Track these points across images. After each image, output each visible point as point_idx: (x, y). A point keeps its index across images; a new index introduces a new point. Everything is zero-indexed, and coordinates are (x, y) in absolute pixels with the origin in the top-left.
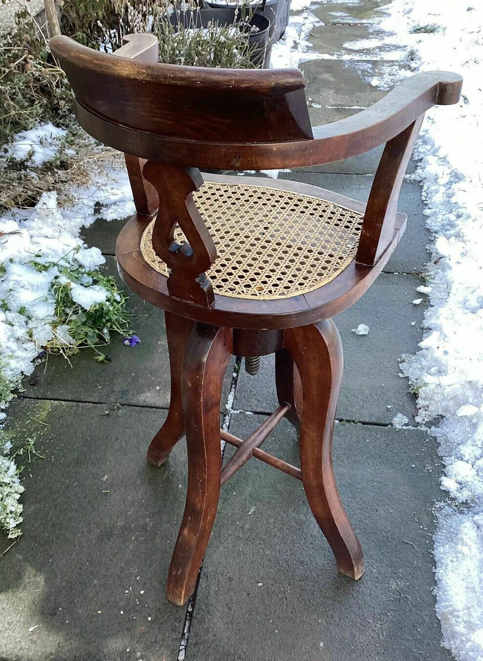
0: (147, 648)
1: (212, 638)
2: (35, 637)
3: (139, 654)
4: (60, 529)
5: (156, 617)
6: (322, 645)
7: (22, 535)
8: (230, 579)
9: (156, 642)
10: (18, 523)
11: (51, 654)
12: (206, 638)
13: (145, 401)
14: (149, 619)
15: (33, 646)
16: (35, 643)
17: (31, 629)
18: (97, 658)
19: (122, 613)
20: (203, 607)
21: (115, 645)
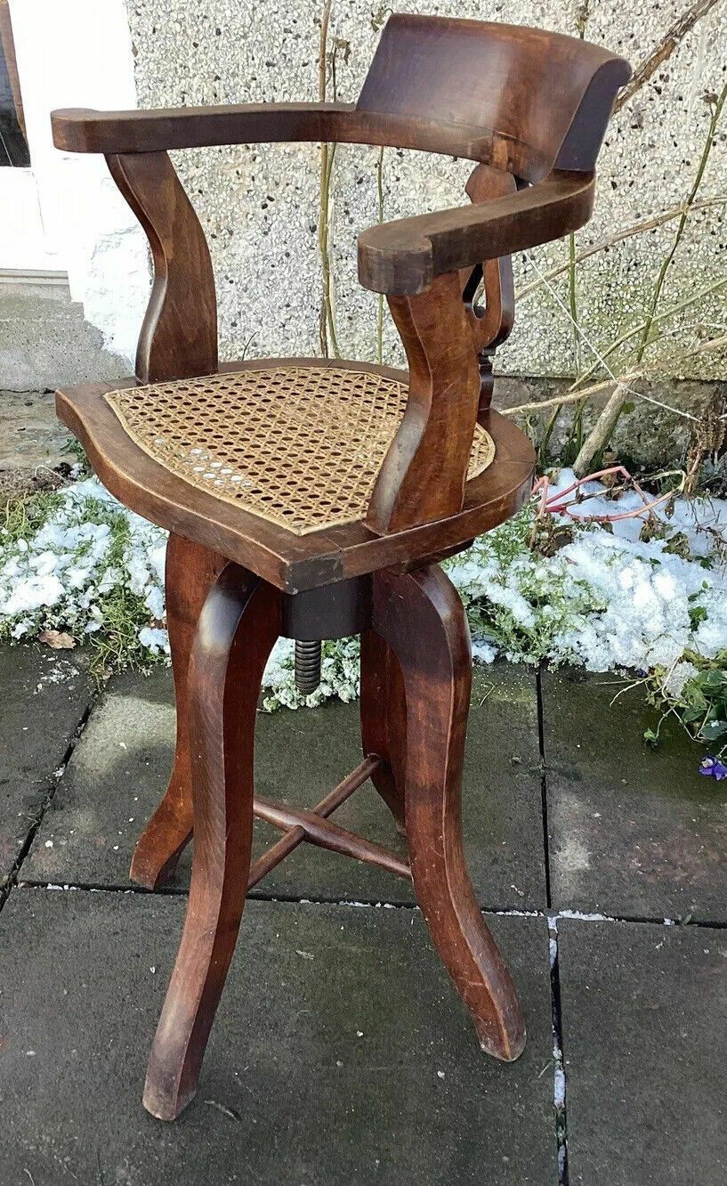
0: (71, 850)
1: (70, 916)
2: (111, 748)
3: (64, 843)
4: (279, 746)
5: (118, 855)
6: (31, 1053)
7: (269, 714)
9: (79, 858)
10: (289, 705)
11: (83, 765)
12: (72, 909)
14: (116, 848)
15: (98, 749)
16: (102, 750)
17: (122, 744)
18: (67, 806)
19: (131, 820)
20: (124, 902)
21: (83, 820)
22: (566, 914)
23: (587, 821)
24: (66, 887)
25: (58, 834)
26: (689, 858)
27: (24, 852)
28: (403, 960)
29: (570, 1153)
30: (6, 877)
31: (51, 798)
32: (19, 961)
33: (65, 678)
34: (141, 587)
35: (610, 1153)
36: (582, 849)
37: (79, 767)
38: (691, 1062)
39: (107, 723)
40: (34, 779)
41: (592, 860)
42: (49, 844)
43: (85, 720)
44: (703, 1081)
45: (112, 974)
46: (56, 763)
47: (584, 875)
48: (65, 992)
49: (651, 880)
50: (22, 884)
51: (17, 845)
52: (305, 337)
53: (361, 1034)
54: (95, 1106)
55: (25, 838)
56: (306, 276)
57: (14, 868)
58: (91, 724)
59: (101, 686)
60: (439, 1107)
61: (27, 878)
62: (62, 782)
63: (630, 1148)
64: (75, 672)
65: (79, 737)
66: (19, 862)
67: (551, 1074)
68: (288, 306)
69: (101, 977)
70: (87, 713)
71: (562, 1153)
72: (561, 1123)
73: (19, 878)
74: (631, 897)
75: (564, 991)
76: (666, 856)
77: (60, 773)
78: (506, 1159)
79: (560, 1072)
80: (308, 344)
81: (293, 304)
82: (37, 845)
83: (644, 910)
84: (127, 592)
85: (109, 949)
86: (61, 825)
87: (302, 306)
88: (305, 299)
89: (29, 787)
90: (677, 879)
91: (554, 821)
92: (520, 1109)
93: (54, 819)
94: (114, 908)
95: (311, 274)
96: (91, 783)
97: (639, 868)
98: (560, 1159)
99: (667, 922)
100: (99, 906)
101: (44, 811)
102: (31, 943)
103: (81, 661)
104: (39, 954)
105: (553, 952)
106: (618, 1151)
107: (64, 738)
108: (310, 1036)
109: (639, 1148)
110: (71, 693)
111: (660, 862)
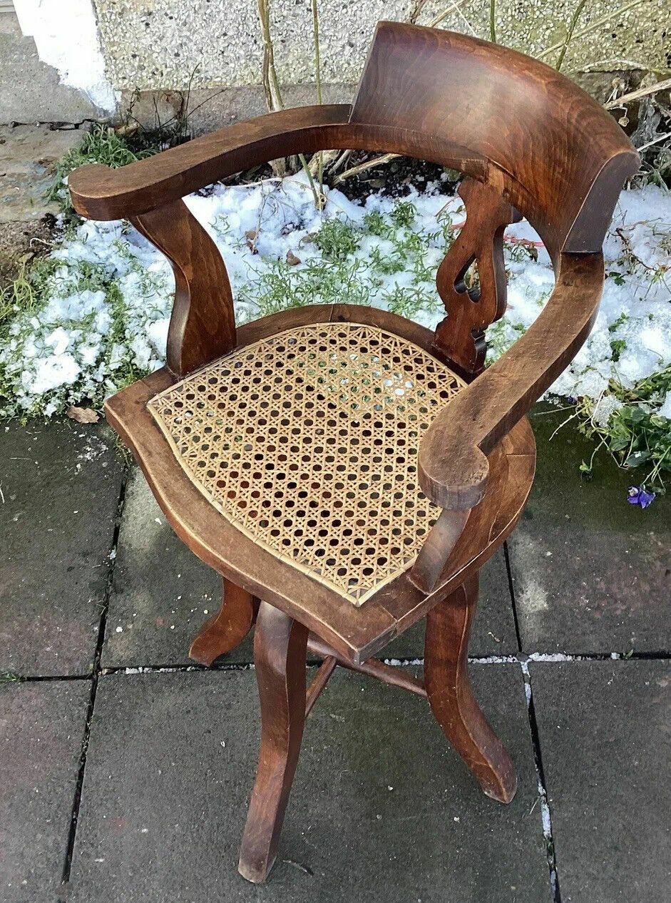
0: (137, 633)
1: (149, 698)
2: (148, 526)
3: (130, 627)
5: (175, 634)
6: (145, 830)
8: (229, 707)
9: (145, 640)
11: (130, 545)
12: (150, 692)
13: (516, 543)
14: (173, 627)
15: (139, 527)
16: (142, 528)
17: (158, 520)
18: (126, 588)
19: (179, 598)
20: (189, 681)
21: (141, 601)
22: (535, 657)
23: (541, 560)
24: (140, 669)
25: (125, 618)
26: (626, 591)
27: (101, 639)
28: (414, 715)
29: (560, 878)
30: (92, 665)
31: (111, 581)
32: (118, 746)
33: (97, 455)
34: (146, 362)
35: (589, 874)
36: (540, 590)
37: (127, 548)
38: (643, 788)
39: (140, 498)
40: (94, 564)
41: (549, 599)
42: (119, 629)
43: (122, 498)
44: (653, 804)
45: (193, 751)
46: (109, 545)
47: (545, 616)
48: (160, 772)
49: (597, 616)
50: (106, 671)
51: (94, 632)
52: (243, 61)
53: (391, 788)
54: (202, 873)
55: (99, 623)
56: (240, 7)
57: (96, 655)
58: (129, 500)
59: (129, 460)
60: (459, 848)
61: (109, 664)
62: (117, 564)
63: (604, 869)
64: (104, 448)
65: (121, 516)
66: (99, 649)
67: (538, 810)
68: (225, 35)
69: (184, 755)
70: (123, 489)
71: (553, 877)
72: (551, 851)
73: (102, 667)
74: (584, 634)
75: (541, 733)
76: (608, 590)
77: (113, 555)
78: (513, 888)
79: (546, 806)
80: (247, 66)
81: (230, 33)
82: (109, 631)
83: (595, 647)
84: (134, 367)
85: (185, 726)
86: (124, 608)
87: (239, 35)
88: (241, 28)
89: (91, 572)
90: (618, 612)
91: (516, 563)
92: (519, 843)
93: (118, 602)
94: (182, 688)
95: (244, 5)
96: (140, 565)
97: (587, 605)
98: (553, 882)
99: (614, 656)
100: (171, 687)
101: (108, 596)
102: (124, 728)
103: (107, 435)
104: (132, 738)
105: (528, 694)
106: (595, 872)
107: (109, 519)
108: (353, 793)
109: (611, 868)
110: (105, 470)
111: (604, 597)
